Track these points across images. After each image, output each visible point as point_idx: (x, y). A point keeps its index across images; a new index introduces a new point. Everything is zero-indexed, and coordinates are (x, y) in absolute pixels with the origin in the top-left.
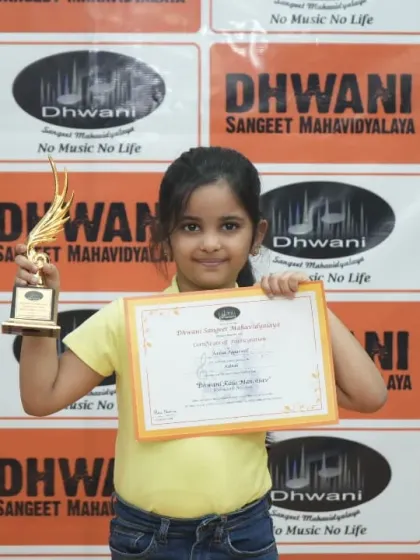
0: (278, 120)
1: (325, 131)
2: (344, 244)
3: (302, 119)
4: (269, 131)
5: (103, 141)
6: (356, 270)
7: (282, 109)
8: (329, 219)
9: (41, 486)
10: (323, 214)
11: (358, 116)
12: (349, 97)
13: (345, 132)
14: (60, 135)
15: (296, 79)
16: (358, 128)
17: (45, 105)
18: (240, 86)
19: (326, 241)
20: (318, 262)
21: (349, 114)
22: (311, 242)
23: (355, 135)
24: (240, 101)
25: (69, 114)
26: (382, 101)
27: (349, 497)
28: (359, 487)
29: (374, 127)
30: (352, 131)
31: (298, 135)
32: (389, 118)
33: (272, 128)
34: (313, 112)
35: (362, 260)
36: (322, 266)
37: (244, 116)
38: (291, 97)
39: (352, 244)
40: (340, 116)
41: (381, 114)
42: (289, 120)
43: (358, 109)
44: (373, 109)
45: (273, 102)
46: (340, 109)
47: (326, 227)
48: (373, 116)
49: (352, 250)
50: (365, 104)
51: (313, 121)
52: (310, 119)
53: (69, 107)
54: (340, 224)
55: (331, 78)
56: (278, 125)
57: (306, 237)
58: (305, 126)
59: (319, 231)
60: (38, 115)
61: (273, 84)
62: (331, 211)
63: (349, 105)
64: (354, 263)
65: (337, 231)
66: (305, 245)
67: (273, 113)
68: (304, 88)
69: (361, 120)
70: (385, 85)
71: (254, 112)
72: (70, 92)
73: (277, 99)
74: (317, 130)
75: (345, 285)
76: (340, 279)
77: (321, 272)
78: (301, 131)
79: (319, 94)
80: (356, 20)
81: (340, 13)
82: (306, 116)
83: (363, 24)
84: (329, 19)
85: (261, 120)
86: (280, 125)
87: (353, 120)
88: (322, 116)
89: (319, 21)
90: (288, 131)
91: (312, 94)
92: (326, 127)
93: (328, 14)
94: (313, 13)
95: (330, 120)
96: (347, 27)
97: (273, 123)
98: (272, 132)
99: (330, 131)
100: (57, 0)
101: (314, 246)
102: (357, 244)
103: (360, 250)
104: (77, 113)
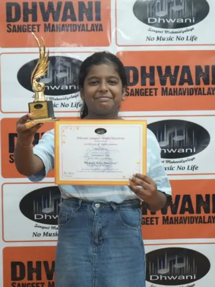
0: (150, 89)
1: (174, 95)
2: (185, 151)
3: (163, 89)
4: (146, 95)
5: (63, 101)
6: (191, 164)
7: (152, 84)
8: (177, 139)
9: (34, 275)
10: (174, 136)
11: (191, 87)
12: (186, 77)
13: (184, 95)
15: (159, 68)
16: (191, 92)
18: (131, 73)
19: (176, 150)
20: (172, 160)
21: (186, 86)
22: (168, 150)
23: (189, 96)
24: (131, 80)
25: (46, 89)
26: (203, 78)
27: (189, 278)
28: (194, 272)
29: (199, 92)
30: (188, 94)
31: (161, 97)
32: (206, 87)
33: (148, 94)
34: (168, 85)
35: (194, 158)
36: (174, 162)
37: (134, 88)
38: (157, 78)
39: (189, 151)
40: (181, 87)
41: (202, 85)
42: (156, 89)
43: (191, 83)
44: (198, 83)
45: (148, 80)
46: (181, 83)
47: (176, 142)
48: (198, 86)
49: (189, 154)
50: (194, 81)
51: (168, 90)
52: (167, 88)
53: (46, 85)
54: (183, 141)
55: (177, 68)
56: (150, 92)
57: (166, 148)
58: (164, 92)
59: (172, 145)
60: (30, 89)
61: (148, 71)
62: (178, 135)
63: (186, 81)
64: (190, 160)
65: (181, 144)
66: (165, 152)
67: (148, 86)
68: (164, 73)
69: (192, 89)
70: (204, 71)
71: (138, 86)
72: (46, 77)
73: (150, 79)
74: (170, 94)
75: (186, 171)
76: (183, 168)
77: (173, 165)
78: (162, 95)
79: (171, 76)
80: (189, 38)
81: (181, 35)
82: (165, 87)
83: (192, 41)
84: (176, 38)
85: (142, 89)
86: (152, 92)
87: (188, 89)
88: (173, 87)
89: (171, 39)
90: (156, 95)
91: (167, 76)
92: (175, 93)
93: (175, 36)
94: (167, 35)
95: (177, 89)
96: (185, 42)
97: (148, 91)
98: (148, 96)
99: (177, 95)
100: (39, 31)
101: (170, 152)
102: (191, 151)
103: (193, 154)
104: (50, 87)
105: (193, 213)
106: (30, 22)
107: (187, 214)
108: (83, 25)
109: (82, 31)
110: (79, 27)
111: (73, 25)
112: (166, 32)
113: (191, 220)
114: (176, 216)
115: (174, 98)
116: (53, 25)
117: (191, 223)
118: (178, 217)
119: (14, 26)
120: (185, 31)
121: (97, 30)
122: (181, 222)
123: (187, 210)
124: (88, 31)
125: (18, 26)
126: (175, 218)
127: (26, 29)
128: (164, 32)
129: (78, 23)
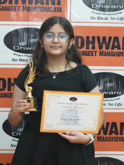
0: (92, 52)
1: (108, 56)
2: (114, 93)
4: (89, 55)
6: (117, 102)
8: (108, 85)
10: (107, 83)
12: (116, 44)
13: (115, 56)
14: (19, 56)
15: (98, 38)
16: (119, 55)
17: (15, 46)
18: (80, 40)
19: (108, 92)
21: (116, 50)
22: (103, 92)
23: (118, 57)
24: (80, 45)
25: (23, 49)
31: (99, 56)
33: (90, 54)
34: (104, 49)
35: (119, 98)
36: (106, 100)
37: (81, 50)
38: (97, 44)
39: (116, 93)
40: (113, 51)
42: (96, 52)
43: (119, 48)
46: (113, 48)
47: (108, 88)
49: (116, 95)
50: (121, 47)
52: (103, 51)
53: (22, 46)
54: (113, 86)
55: (110, 38)
56: (92, 53)
57: (101, 91)
58: (101, 54)
60: (12, 49)
61: (91, 39)
62: (109, 82)
63: (116, 47)
64: (117, 99)
65: (111, 89)
67: (90, 49)
68: (101, 41)
69: (120, 52)
71: (84, 49)
72: (23, 41)
73: (92, 45)
74: (105, 55)
75: (114, 107)
76: (112, 105)
77: (106, 102)
78: (100, 56)
79: (106, 44)
80: (119, 19)
81: (114, 16)
82: (101, 50)
83: (121, 20)
84: (110, 18)
85: (87, 51)
86: (93, 53)
87: (117, 52)
88: (107, 51)
89: (107, 19)
90: (96, 55)
91: (104, 43)
92: (108, 54)
93: (109, 16)
94: (105, 16)
95: (110, 52)
96: (116, 21)
97: (91, 52)
98: (90, 56)
99: (109, 56)
100: (19, 10)
102: (118, 94)
103: (119, 95)
104: (25, 48)
105: (118, 134)
106: (14, 4)
107: (114, 135)
108: (49, 8)
109: (48, 11)
110: (46, 9)
111: (42, 7)
112: (104, 14)
113: (117, 140)
114: (106, 136)
115: (107, 57)
116: (29, 7)
117: (116, 141)
118: (107, 137)
119: (3, 7)
120: (117, 14)
121: (58, 11)
122: (110, 140)
123: (114, 132)
124: (52, 11)
125: (5, 7)
126: (106, 137)
127: (10, 9)
128: (102, 14)
129: (45, 6)
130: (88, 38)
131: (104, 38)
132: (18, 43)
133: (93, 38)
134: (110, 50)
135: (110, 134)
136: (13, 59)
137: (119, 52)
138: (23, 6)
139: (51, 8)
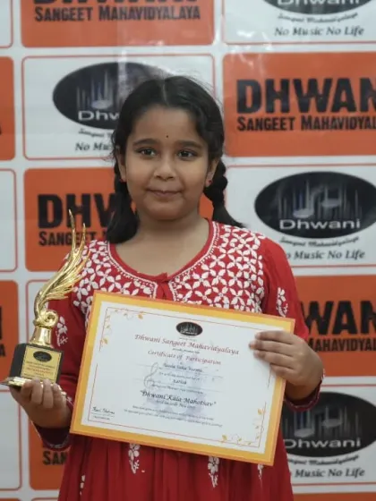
0: (282, 119)
1: (323, 128)
2: (342, 225)
3: (303, 118)
4: (274, 129)
6: (352, 247)
7: (285, 109)
8: (328, 204)
10: (322, 199)
11: (352, 115)
12: (344, 98)
13: (341, 128)
15: (298, 83)
16: (352, 124)
17: (82, 110)
18: (249, 91)
19: (326, 224)
20: (319, 241)
21: (343, 113)
22: (313, 224)
23: (350, 132)
24: (249, 103)
25: (102, 117)
26: (373, 100)
27: (349, 444)
28: (357, 434)
29: (366, 123)
30: (347, 128)
31: (300, 131)
33: (278, 126)
34: (313, 112)
35: (356, 239)
36: (322, 245)
37: (253, 116)
38: (293, 99)
39: (349, 225)
40: (337, 115)
41: (372, 112)
42: (292, 119)
43: (351, 108)
44: (364, 108)
45: (278, 104)
46: (336, 109)
48: (365, 114)
49: (348, 231)
50: (357, 104)
51: (313, 120)
52: (310, 118)
53: (102, 111)
55: (328, 82)
56: (282, 124)
57: (308, 220)
58: (306, 124)
59: (319, 215)
61: (277, 87)
62: (330, 197)
63: (344, 105)
64: (350, 241)
66: (307, 227)
67: (278, 113)
68: (305, 90)
69: (355, 118)
70: (375, 87)
71: (261, 113)
72: (103, 98)
73: (282, 102)
74: (317, 127)
75: (343, 261)
76: (338, 256)
77: (321, 250)
78: (302, 128)
79: (317, 97)
80: (349, 31)
81: (335, 25)
82: (306, 115)
83: (355, 34)
84: (326, 30)
85: (268, 119)
86: (284, 124)
87: (347, 118)
88: (320, 115)
89: (317, 32)
90: (291, 128)
91: (311, 96)
92: (324, 125)
93: (324, 26)
94: (311, 26)
95: (328, 118)
96: (342, 37)
97: (278, 122)
98: (277, 129)
99: (327, 128)
100: (89, 19)
101: (315, 227)
102: (353, 225)
103: (355, 230)
104: (109, 117)
105: (356, 332)
106: (75, 4)
107: (345, 335)
108: (166, 9)
109: (164, 17)
110: (159, 12)
111: (150, 8)
112: (309, 20)
113: (352, 346)
114: (326, 337)
115: (322, 133)
116: (115, 9)
117: (353, 350)
118: (329, 340)
119: (48, 11)
120: (343, 19)
121: (190, 17)
122: (335, 349)
123: (345, 327)
124: (175, 18)
125: (54, 10)
126: (324, 341)
127: (67, 16)
128: (306, 21)
129: (156, 4)
130: (270, 83)
131: (313, 83)
132: (91, 103)
133: (285, 83)
134: (329, 114)
135: (336, 331)
136: (78, 145)
137: (352, 118)
138: (101, 8)
139: (173, 8)
